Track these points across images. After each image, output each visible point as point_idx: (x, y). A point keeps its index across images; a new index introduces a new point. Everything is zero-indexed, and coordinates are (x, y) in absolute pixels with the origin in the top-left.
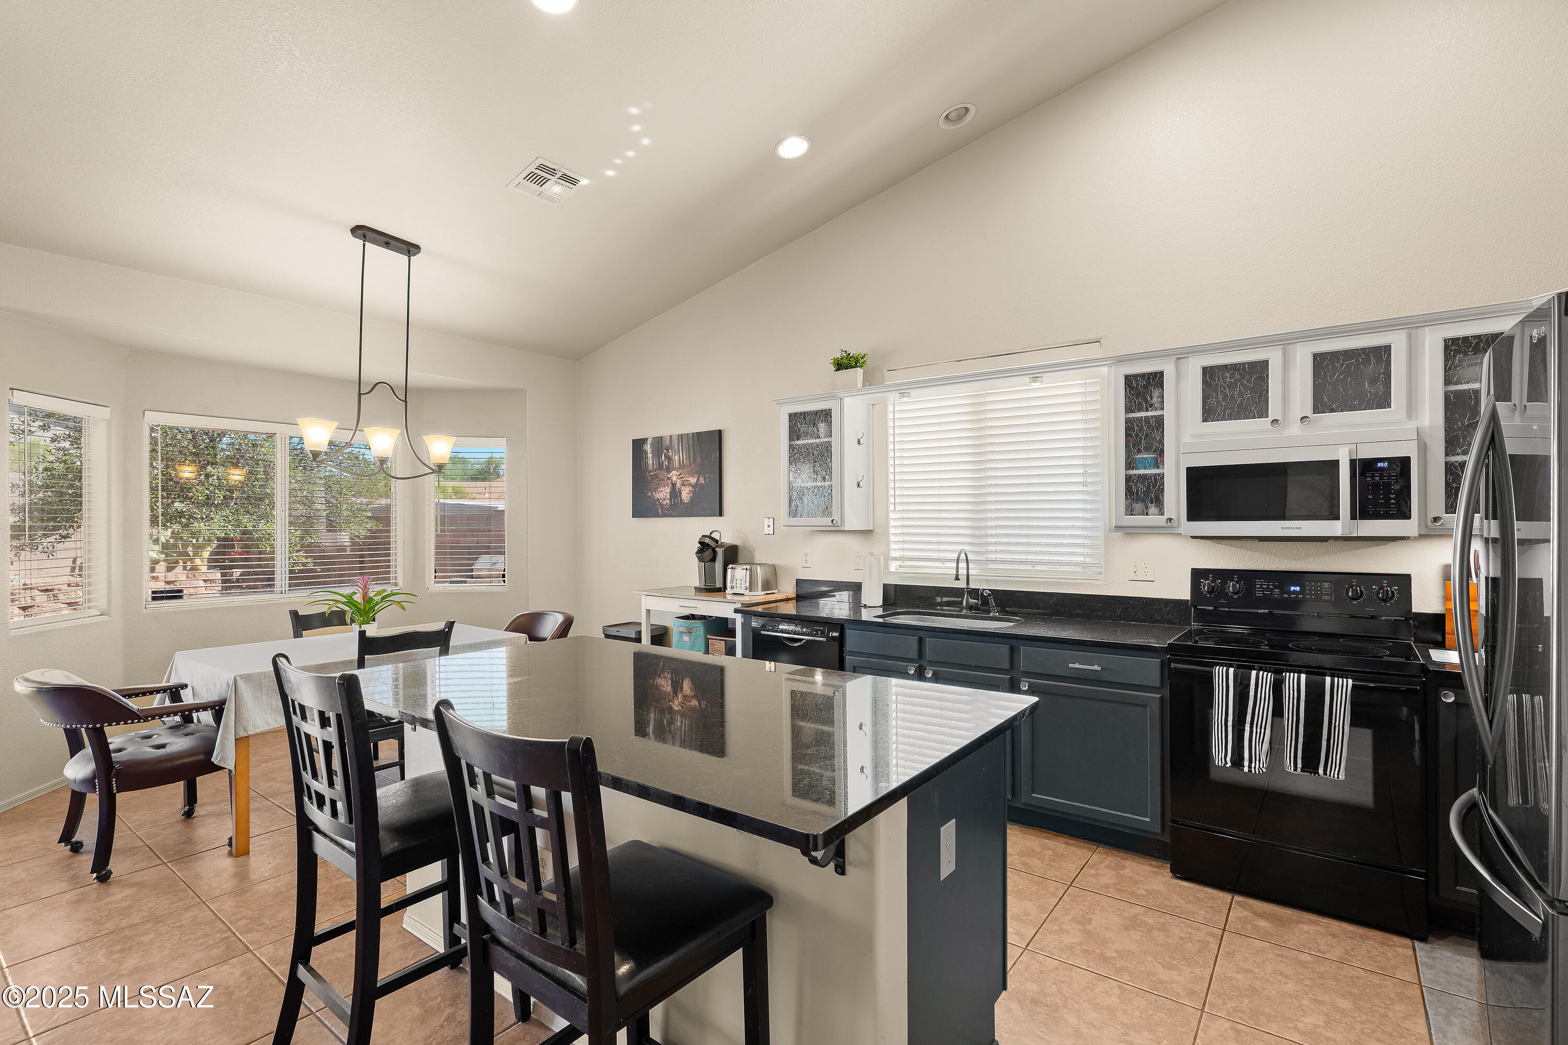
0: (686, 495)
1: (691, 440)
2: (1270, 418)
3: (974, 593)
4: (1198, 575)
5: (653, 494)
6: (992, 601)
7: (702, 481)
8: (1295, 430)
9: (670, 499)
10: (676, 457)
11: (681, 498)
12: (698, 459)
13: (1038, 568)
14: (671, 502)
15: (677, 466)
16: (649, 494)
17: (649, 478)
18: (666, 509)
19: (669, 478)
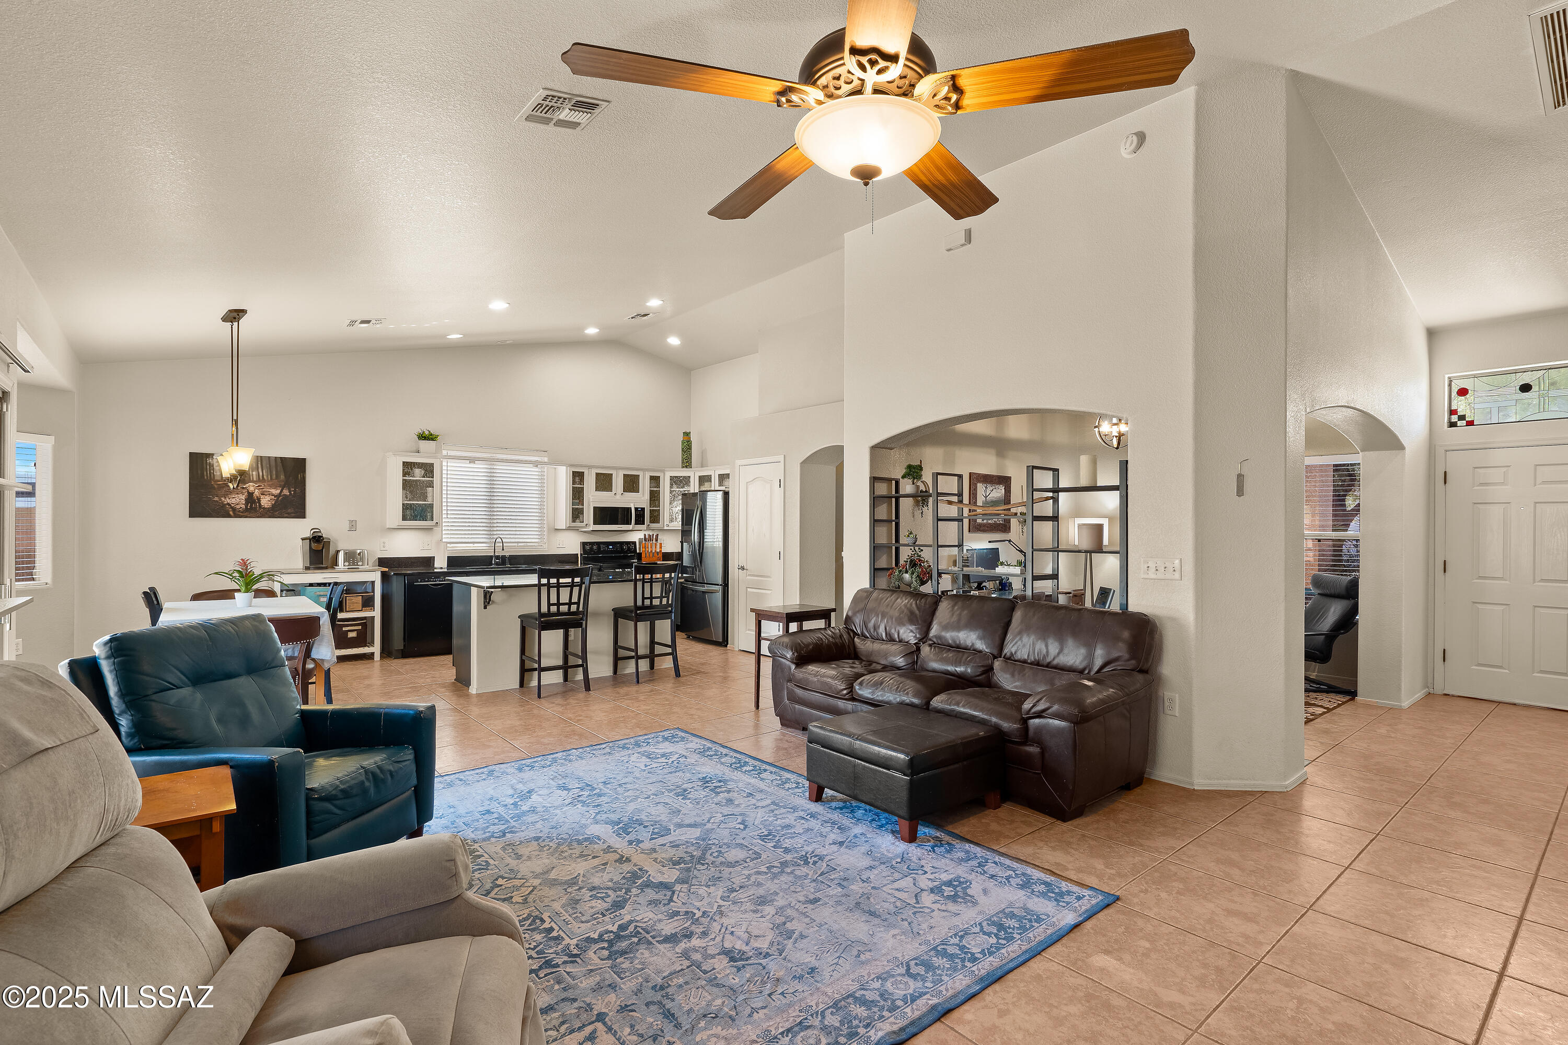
0: (266, 502)
1: (273, 463)
2: (614, 492)
3: (497, 557)
4: (584, 544)
5: (221, 500)
6: (507, 561)
7: (286, 492)
8: (618, 497)
9: (246, 504)
10: (254, 473)
11: (260, 504)
12: (282, 477)
13: (520, 544)
14: (246, 507)
15: (255, 479)
16: (216, 499)
17: (216, 486)
18: (239, 511)
19: (243, 488)
